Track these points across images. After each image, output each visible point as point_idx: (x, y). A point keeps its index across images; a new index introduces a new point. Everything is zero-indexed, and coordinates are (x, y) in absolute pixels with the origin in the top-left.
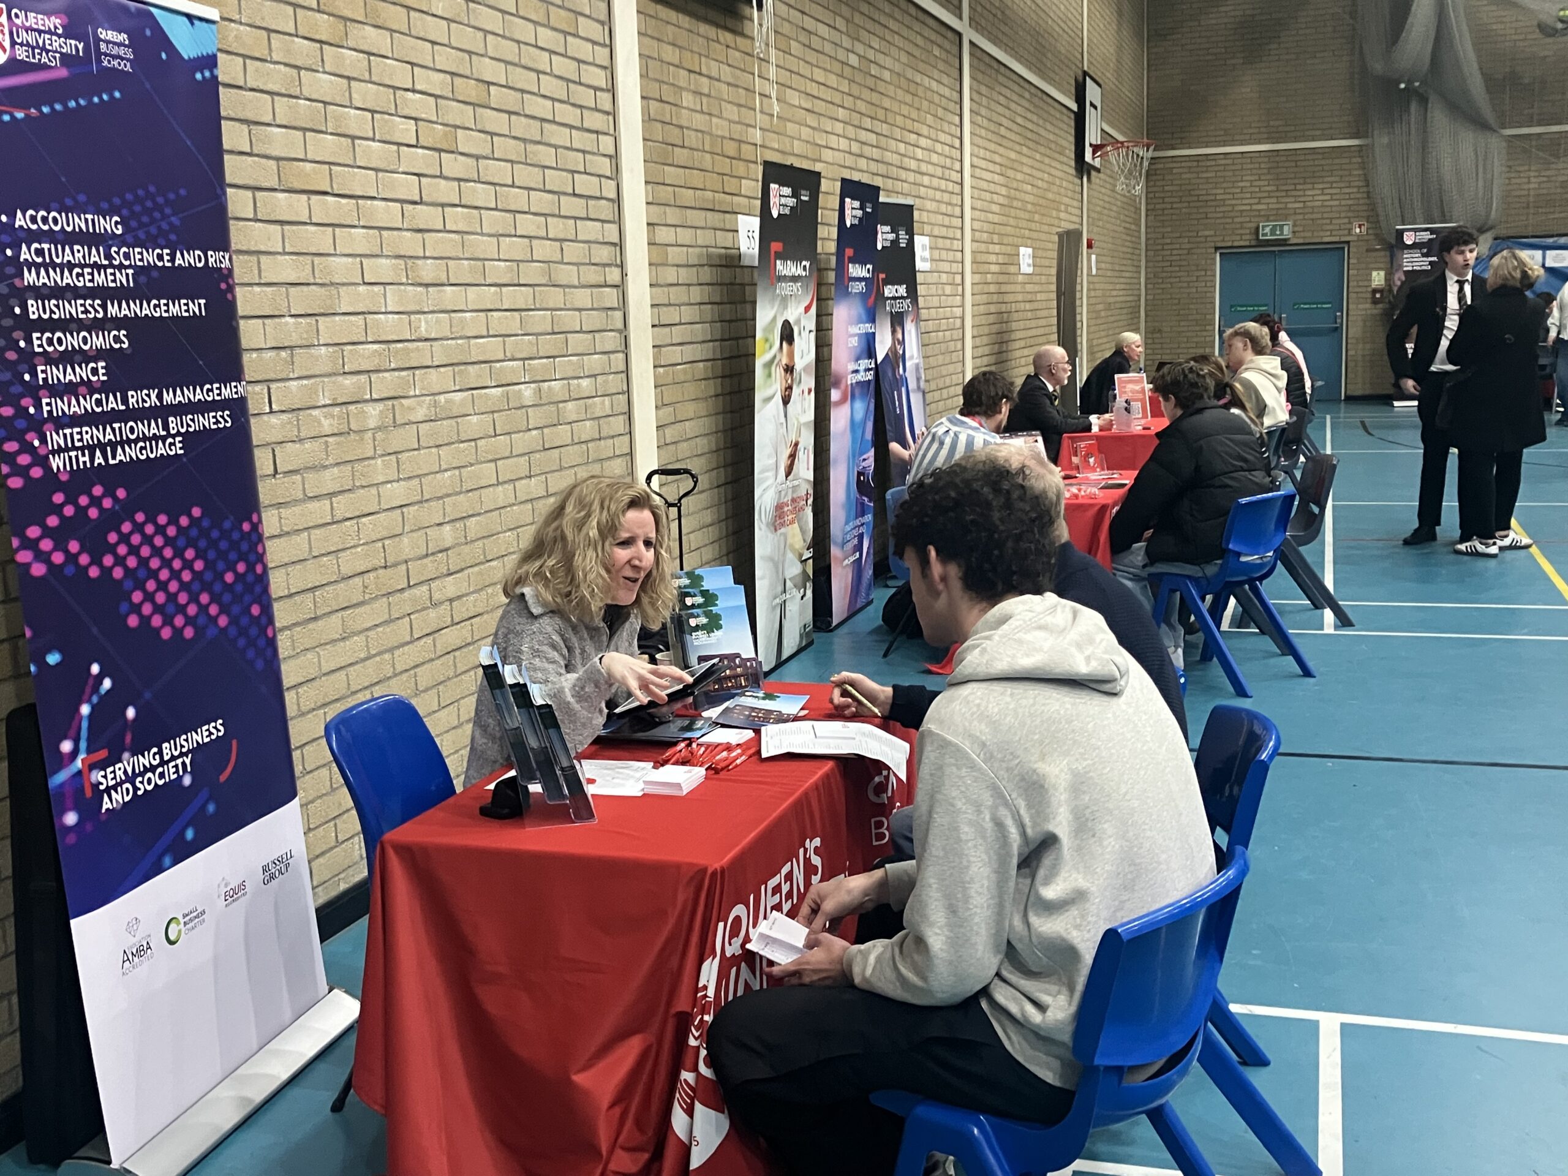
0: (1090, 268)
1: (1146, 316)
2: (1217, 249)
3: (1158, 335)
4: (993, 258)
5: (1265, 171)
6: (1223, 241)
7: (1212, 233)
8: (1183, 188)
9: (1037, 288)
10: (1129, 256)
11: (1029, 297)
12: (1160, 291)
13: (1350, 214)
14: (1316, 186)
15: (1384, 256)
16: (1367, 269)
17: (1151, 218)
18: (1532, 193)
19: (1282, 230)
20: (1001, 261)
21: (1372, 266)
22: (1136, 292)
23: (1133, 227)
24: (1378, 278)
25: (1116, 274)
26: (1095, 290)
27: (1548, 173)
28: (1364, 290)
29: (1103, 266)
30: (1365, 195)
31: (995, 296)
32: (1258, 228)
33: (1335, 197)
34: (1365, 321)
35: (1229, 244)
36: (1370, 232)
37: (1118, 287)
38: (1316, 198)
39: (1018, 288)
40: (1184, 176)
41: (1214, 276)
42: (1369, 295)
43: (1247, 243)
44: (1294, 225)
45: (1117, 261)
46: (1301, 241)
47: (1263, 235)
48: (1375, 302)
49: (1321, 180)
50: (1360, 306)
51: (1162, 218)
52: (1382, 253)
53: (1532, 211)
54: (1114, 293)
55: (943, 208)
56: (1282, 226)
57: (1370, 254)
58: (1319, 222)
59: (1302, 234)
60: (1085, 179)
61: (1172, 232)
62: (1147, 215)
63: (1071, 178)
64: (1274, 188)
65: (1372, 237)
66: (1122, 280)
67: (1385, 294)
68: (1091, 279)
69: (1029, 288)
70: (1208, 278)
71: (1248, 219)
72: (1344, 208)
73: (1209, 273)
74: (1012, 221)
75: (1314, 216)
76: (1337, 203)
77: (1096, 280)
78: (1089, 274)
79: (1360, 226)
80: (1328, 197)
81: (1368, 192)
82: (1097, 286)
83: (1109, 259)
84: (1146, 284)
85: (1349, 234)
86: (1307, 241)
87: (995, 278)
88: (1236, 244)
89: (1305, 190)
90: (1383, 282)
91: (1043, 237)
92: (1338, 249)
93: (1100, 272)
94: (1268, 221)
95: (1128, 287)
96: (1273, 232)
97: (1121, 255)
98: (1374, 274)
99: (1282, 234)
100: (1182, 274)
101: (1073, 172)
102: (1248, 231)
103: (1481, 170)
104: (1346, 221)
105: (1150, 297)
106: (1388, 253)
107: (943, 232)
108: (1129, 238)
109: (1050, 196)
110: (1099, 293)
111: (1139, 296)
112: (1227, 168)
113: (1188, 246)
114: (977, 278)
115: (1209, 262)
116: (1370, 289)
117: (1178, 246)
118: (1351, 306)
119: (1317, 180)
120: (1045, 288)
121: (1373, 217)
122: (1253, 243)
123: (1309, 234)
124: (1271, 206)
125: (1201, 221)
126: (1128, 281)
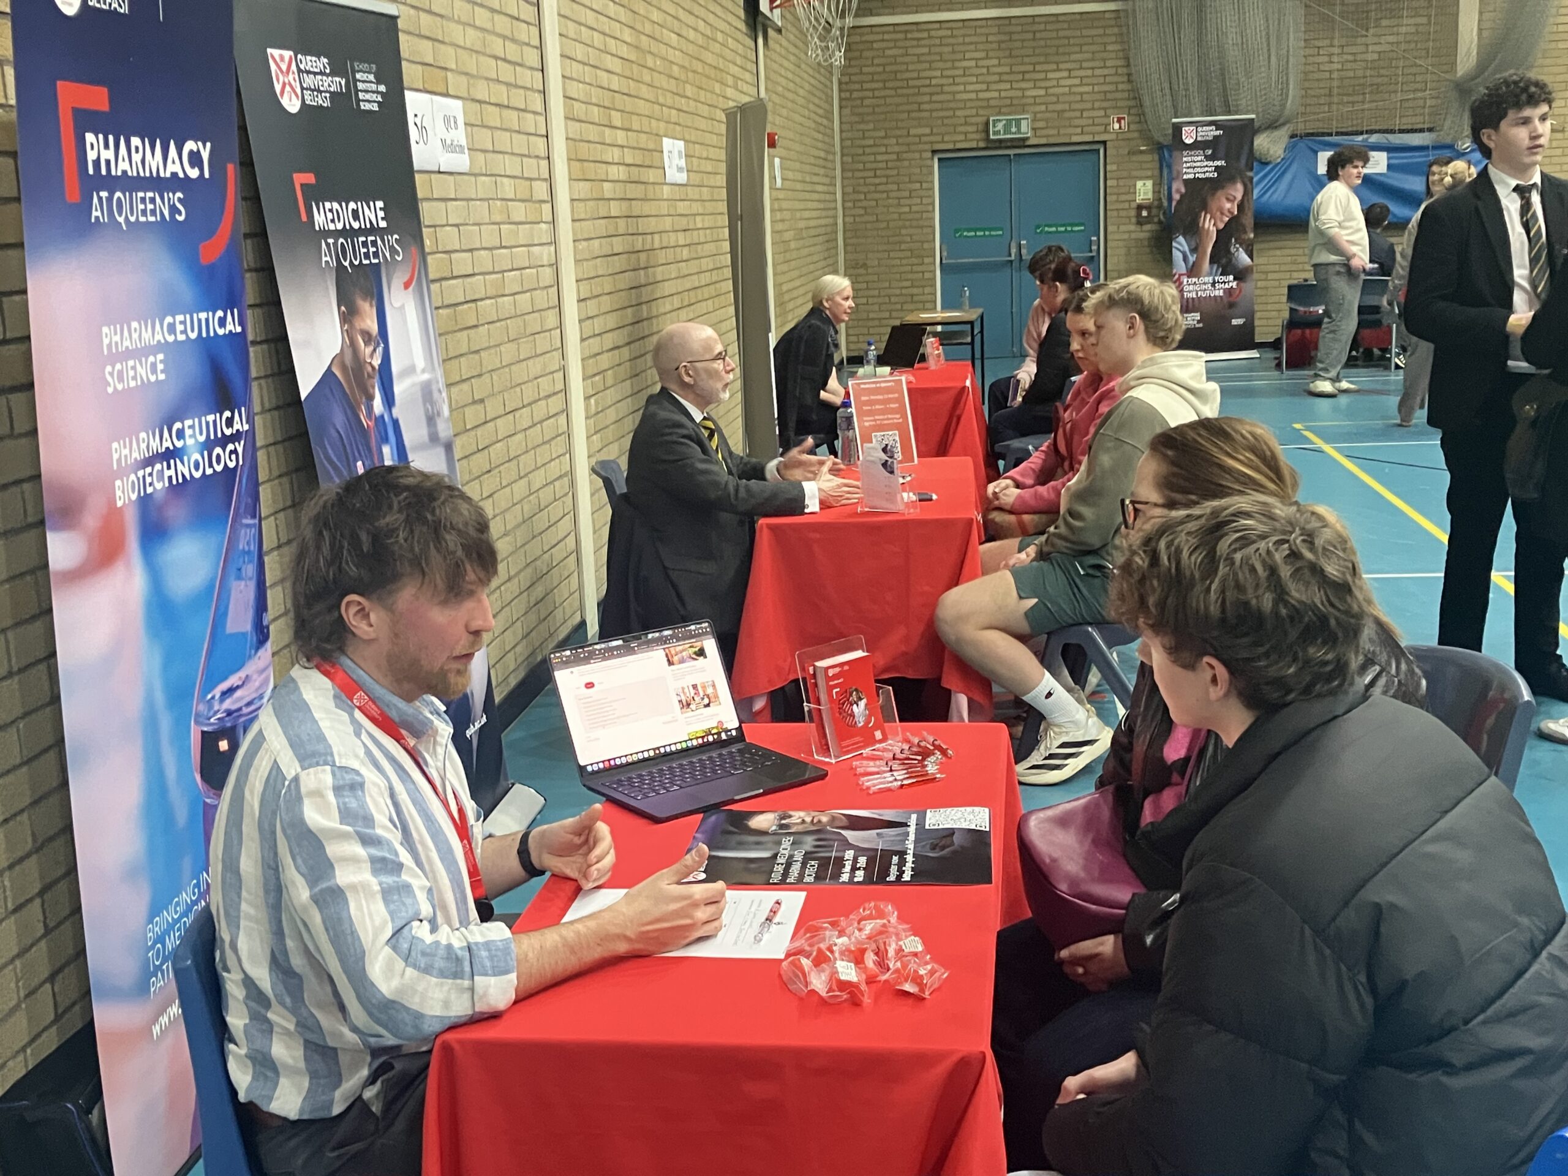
0: (773, 178)
1: (845, 245)
2: (934, 152)
3: (862, 271)
4: (614, 154)
5: (995, 46)
6: (943, 142)
7: (927, 131)
8: (888, 69)
9: (696, 207)
10: (821, 162)
11: (683, 223)
12: (862, 212)
13: (1105, 104)
14: (1061, 66)
15: (1151, 160)
16: (1130, 177)
17: (847, 111)
18: (1335, 75)
19: (1018, 126)
20: (629, 160)
21: (1134, 173)
22: (831, 213)
23: (825, 122)
24: (1144, 190)
25: (809, 187)
26: (781, 210)
27: (1354, 49)
28: (1126, 205)
29: (790, 175)
30: (1125, 79)
31: (622, 223)
32: (987, 124)
33: (1085, 81)
34: (1129, 248)
35: (950, 146)
36: (1132, 127)
37: (810, 205)
38: (1062, 82)
39: (664, 208)
40: (888, 52)
41: (932, 189)
42: (1133, 213)
43: (974, 145)
44: (1034, 120)
45: (807, 168)
46: (1043, 141)
47: (995, 133)
48: (1140, 222)
49: (1066, 58)
50: (1123, 228)
51: (861, 110)
52: (1148, 157)
53: (1335, 99)
54: (807, 214)
55: (497, 46)
56: (1018, 122)
57: (1134, 158)
58: (1067, 115)
59: (1044, 132)
60: (760, 41)
61: (874, 130)
62: (841, 107)
63: (740, 36)
64: (1007, 69)
65: (1136, 135)
66: (816, 196)
67: (1154, 211)
68: (775, 193)
69: (682, 207)
70: (923, 193)
71: (974, 112)
72: (1098, 97)
73: (925, 185)
74: (644, 91)
75: (1059, 107)
76: (1088, 89)
77: (781, 195)
78: (772, 188)
79: (1119, 121)
80: (1077, 81)
81: (1129, 75)
82: (785, 205)
83: (797, 165)
84: (844, 201)
85: (1106, 131)
86: (1052, 141)
87: (617, 191)
88: (959, 146)
89: (1046, 72)
90: (1150, 196)
91: (702, 124)
92: (1093, 150)
93: (788, 184)
94: (1000, 113)
95: (822, 206)
96: (1007, 129)
97: (812, 160)
98: (1139, 184)
99: (1019, 131)
100: (891, 187)
101: (742, 26)
102: (973, 129)
103: (1273, 42)
104: (1102, 113)
105: (849, 219)
106: (1156, 157)
107: (501, 94)
108: (820, 137)
109: (710, 58)
110: (787, 215)
111: (835, 217)
112: (944, 41)
113: (897, 149)
114: (583, 189)
115: (925, 170)
116: (1134, 205)
117: (883, 149)
118: (1110, 228)
119: (1062, 58)
120: (710, 207)
121: (1137, 107)
122: (982, 144)
123: (1054, 132)
124: (1003, 94)
125: (913, 115)
126: (822, 197)
